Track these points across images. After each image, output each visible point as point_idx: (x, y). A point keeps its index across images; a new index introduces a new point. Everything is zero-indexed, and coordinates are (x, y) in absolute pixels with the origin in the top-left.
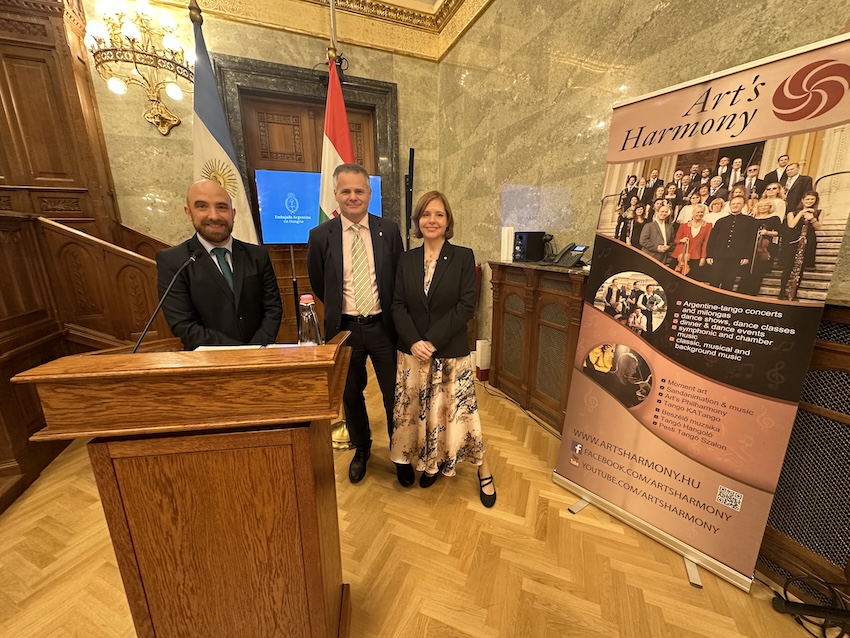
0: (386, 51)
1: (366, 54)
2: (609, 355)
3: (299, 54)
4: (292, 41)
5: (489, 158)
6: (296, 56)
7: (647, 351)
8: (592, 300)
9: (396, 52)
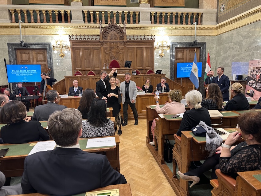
0: (204, 35)
1: (200, 37)
2: (249, 91)
3: (187, 39)
4: (186, 37)
5: (230, 59)
6: (186, 40)
7: (254, 90)
8: (247, 84)
9: (206, 35)
